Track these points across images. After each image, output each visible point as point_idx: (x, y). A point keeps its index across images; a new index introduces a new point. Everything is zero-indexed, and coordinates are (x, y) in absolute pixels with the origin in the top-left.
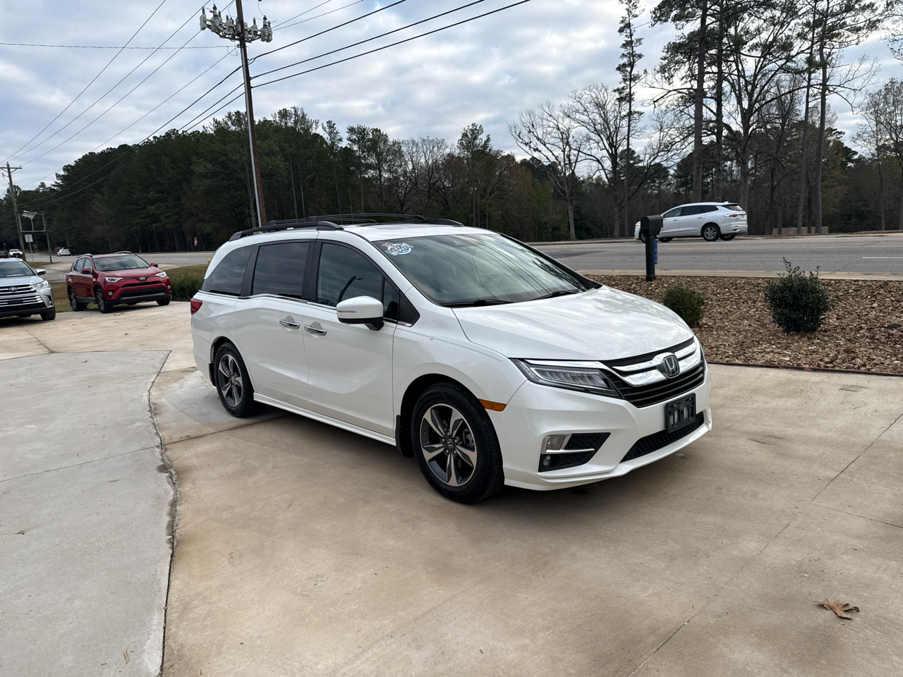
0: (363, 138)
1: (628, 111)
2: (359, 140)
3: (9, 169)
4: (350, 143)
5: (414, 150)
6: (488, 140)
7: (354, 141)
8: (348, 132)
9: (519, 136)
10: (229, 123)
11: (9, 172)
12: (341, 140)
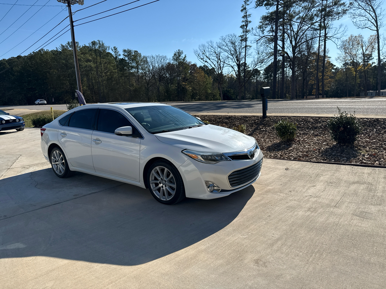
0: (130, 54)
2: (128, 55)
4: (124, 56)
5: (153, 60)
6: (185, 57)
7: (126, 56)
8: (123, 52)
9: (199, 55)
12: (120, 55)
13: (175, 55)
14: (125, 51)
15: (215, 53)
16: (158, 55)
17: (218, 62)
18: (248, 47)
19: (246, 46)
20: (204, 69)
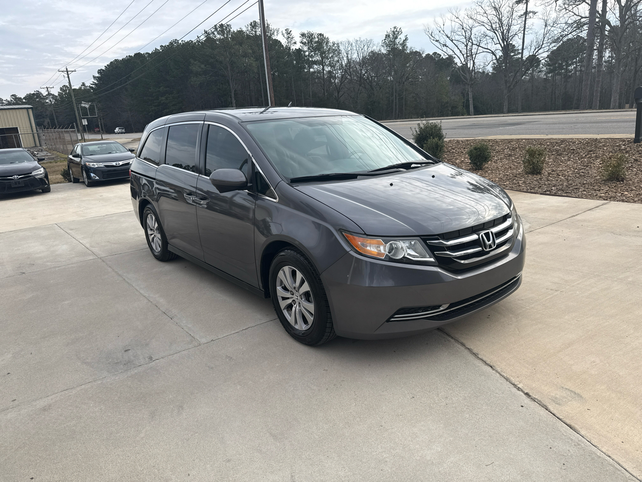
0: (311, 41)
1: (525, 11)
2: (309, 42)
3: (67, 72)
4: (302, 45)
5: (349, 49)
6: (406, 39)
7: (304, 44)
8: (300, 37)
9: (431, 35)
10: (216, 33)
11: (68, 74)
12: (295, 43)
13: (387, 36)
14: (303, 35)
15: (463, 28)
16: (358, 39)
17: (467, 46)
18: (530, 15)
19: (526, 13)
20: (433, 59)
